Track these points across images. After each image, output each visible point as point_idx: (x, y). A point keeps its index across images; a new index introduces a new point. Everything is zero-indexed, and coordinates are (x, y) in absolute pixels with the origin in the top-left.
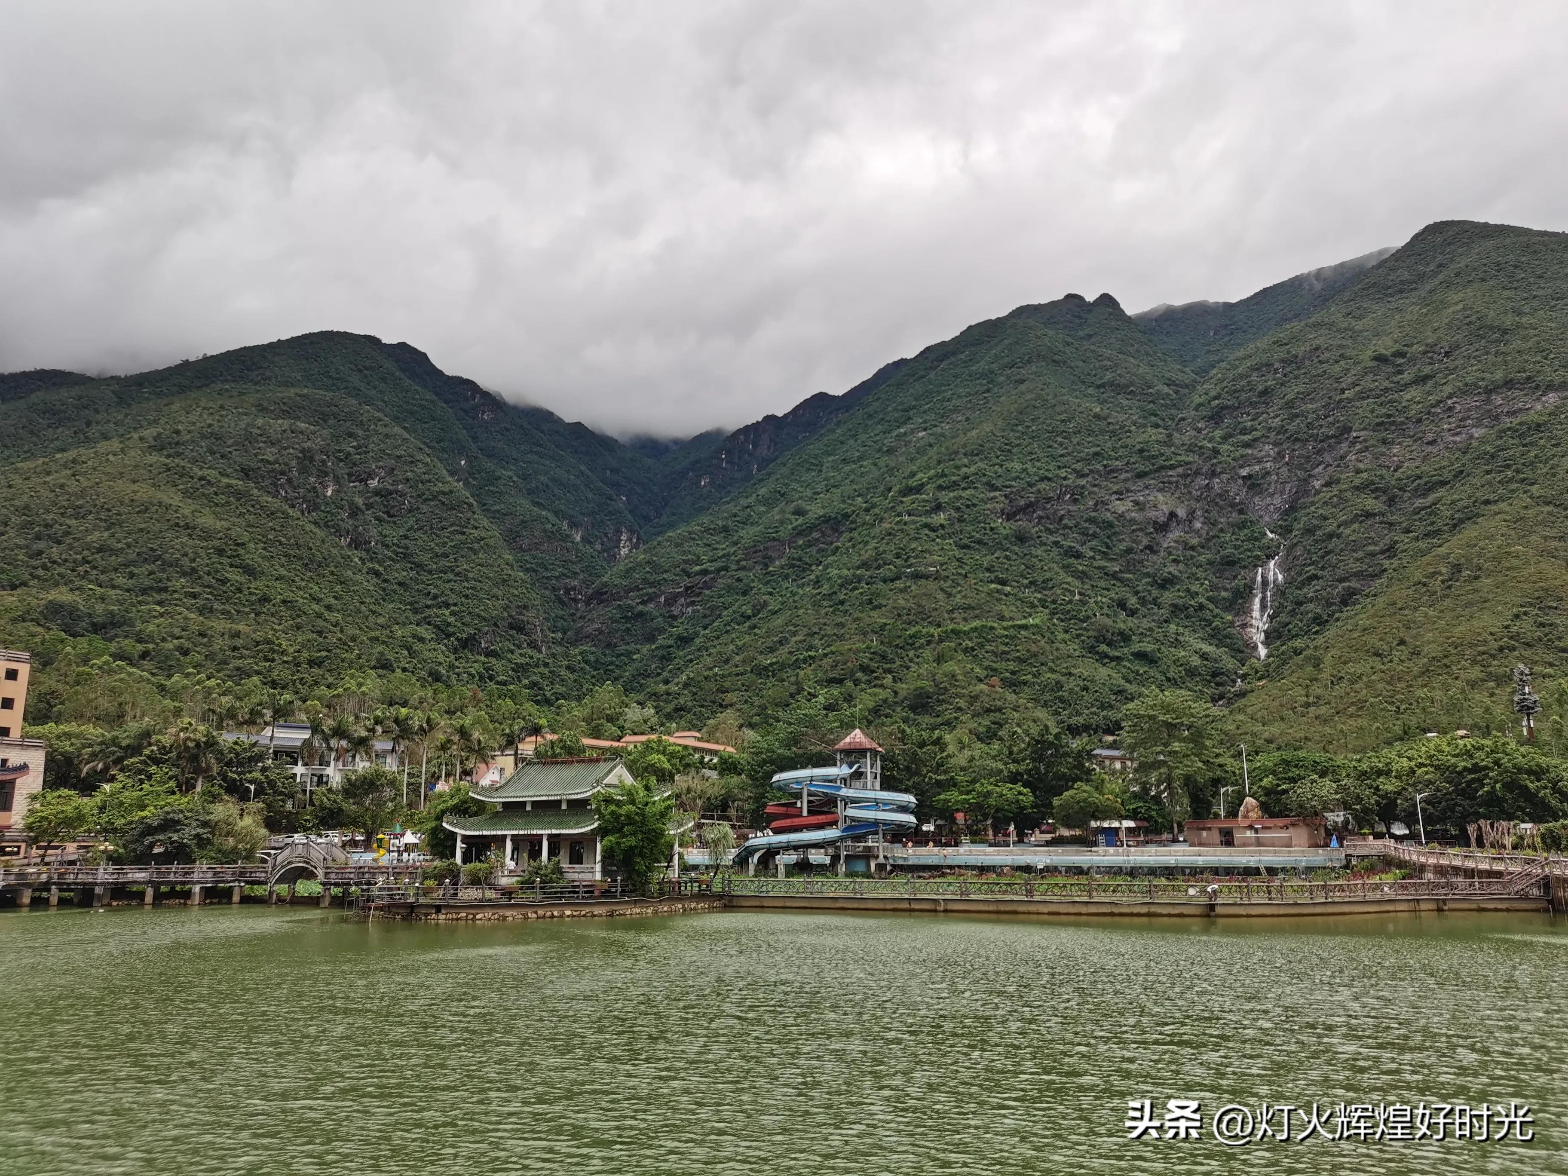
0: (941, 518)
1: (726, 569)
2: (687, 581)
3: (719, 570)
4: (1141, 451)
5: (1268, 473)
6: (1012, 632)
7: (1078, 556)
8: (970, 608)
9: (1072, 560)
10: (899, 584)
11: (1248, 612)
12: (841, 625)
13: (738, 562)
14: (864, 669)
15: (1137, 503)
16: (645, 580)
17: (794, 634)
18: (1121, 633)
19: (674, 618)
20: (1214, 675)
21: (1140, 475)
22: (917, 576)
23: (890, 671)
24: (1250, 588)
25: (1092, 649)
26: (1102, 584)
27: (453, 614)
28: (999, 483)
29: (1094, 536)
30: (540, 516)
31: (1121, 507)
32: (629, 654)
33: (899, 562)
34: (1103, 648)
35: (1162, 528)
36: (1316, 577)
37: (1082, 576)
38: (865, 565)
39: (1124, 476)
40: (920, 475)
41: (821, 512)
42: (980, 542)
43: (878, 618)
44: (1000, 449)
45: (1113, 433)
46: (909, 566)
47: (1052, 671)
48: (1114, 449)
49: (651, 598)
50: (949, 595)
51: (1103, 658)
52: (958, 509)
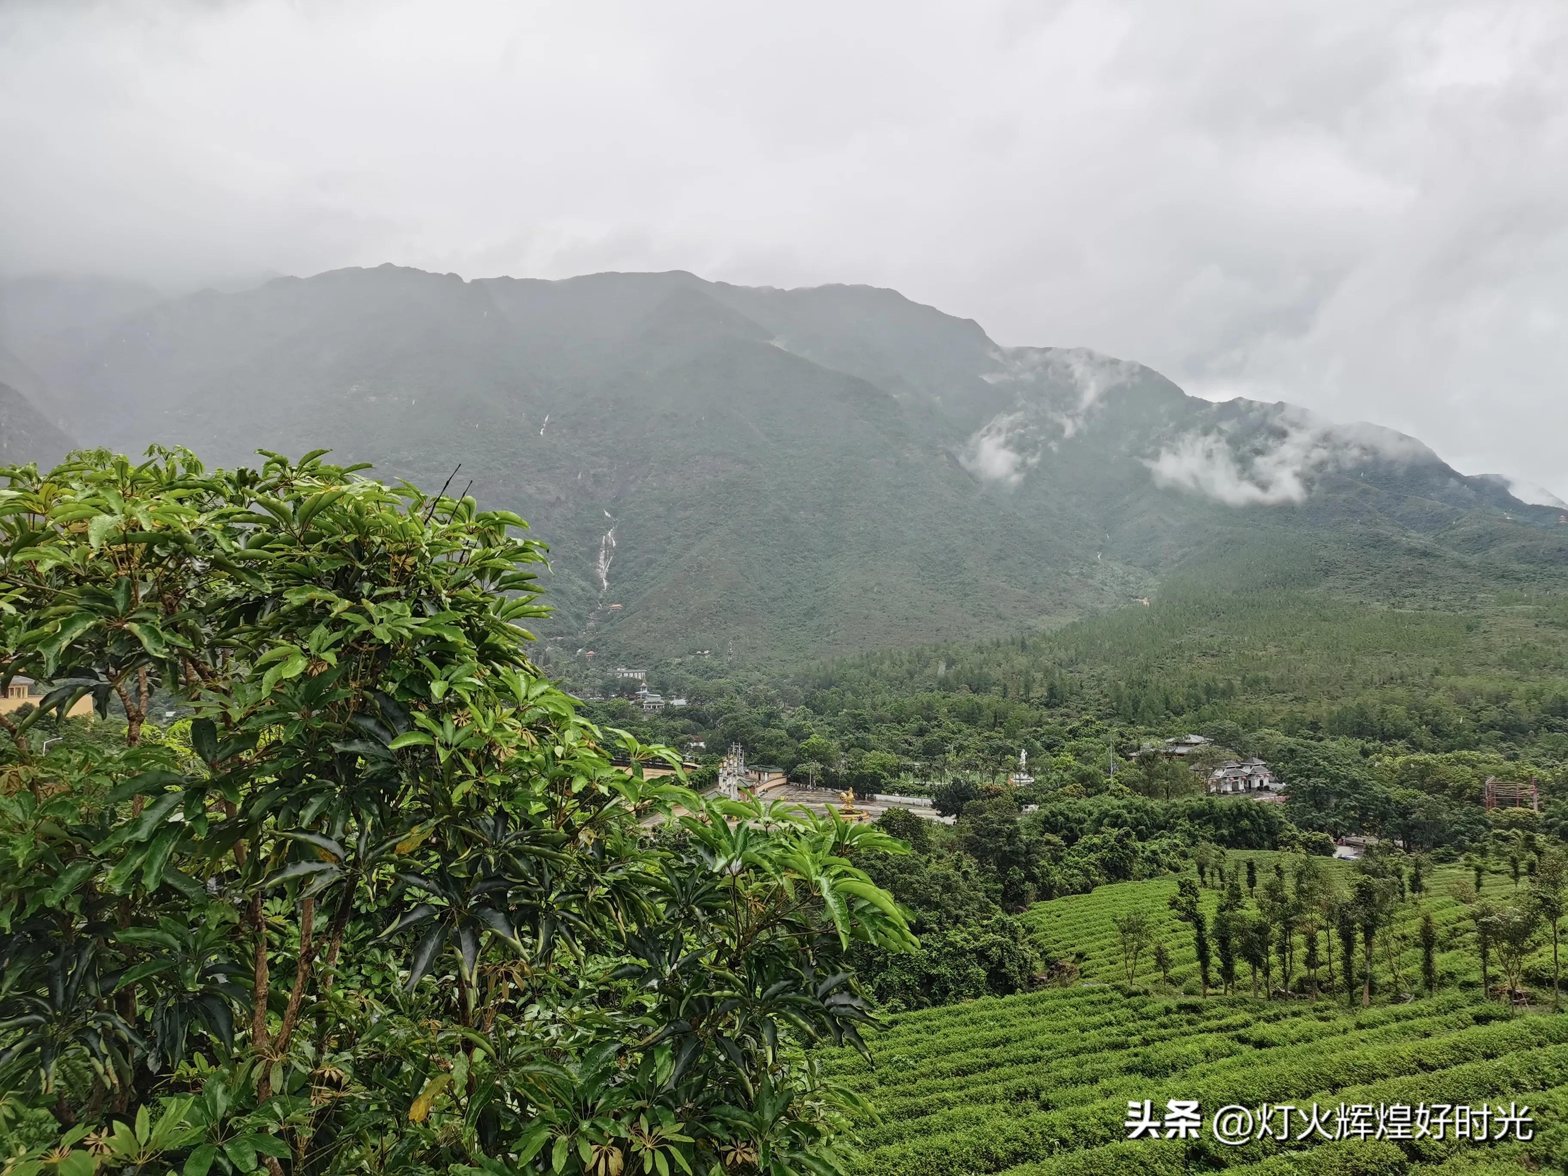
11: (597, 560)
15: (538, 488)
20: (589, 599)
24: (599, 546)
35: (552, 505)
36: (633, 548)
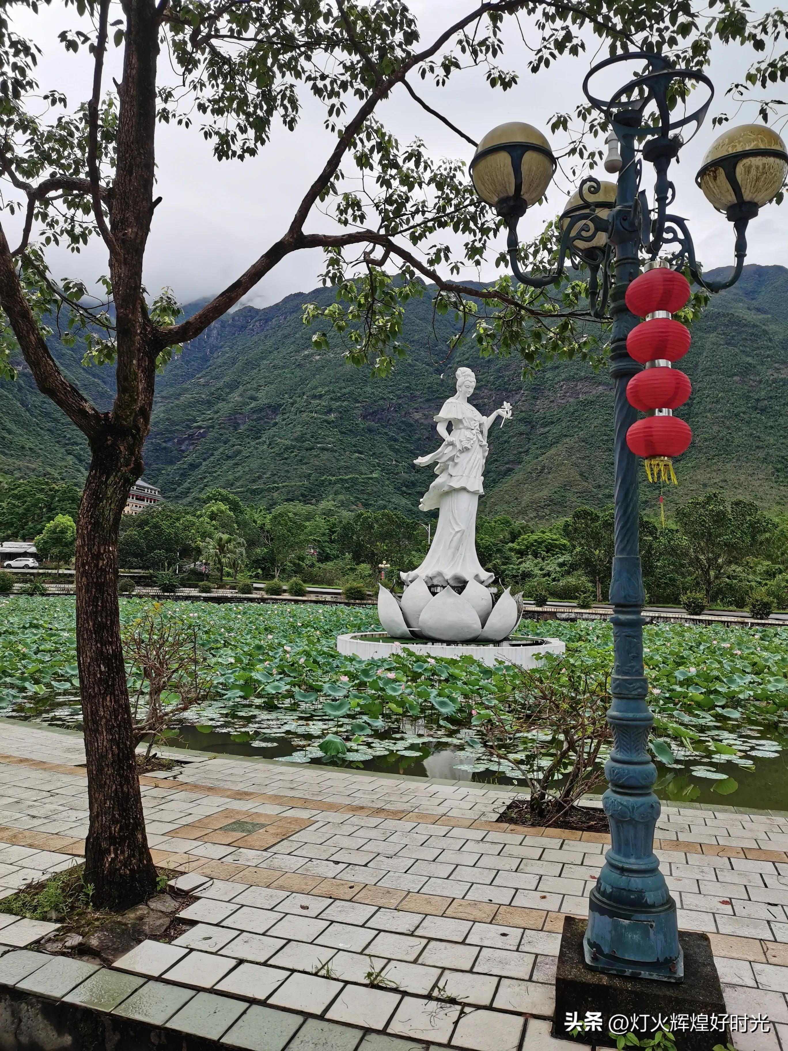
0: (332, 416)
1: (213, 427)
2: (190, 432)
3: (208, 427)
4: (429, 388)
5: (485, 405)
6: (366, 481)
7: (396, 440)
8: (347, 467)
9: (392, 443)
10: (314, 453)
12: (287, 471)
13: (220, 424)
14: (302, 495)
16: (167, 430)
17: (264, 473)
18: (412, 482)
19: (183, 451)
21: (428, 400)
22: (323, 449)
23: (314, 497)
25: (399, 489)
26: (405, 456)
27: (81, 449)
28: (360, 399)
29: (404, 430)
30: (94, 382)
31: (417, 416)
32: (159, 470)
33: (313, 440)
34: (404, 489)
37: (397, 451)
38: (296, 439)
39: (420, 400)
40: (320, 389)
41: (266, 401)
42: (351, 431)
43: (305, 469)
44: (361, 379)
45: (417, 376)
46: (318, 443)
47: (382, 500)
48: (416, 385)
49: (170, 440)
50: (338, 460)
51: (403, 493)
52: (340, 412)
